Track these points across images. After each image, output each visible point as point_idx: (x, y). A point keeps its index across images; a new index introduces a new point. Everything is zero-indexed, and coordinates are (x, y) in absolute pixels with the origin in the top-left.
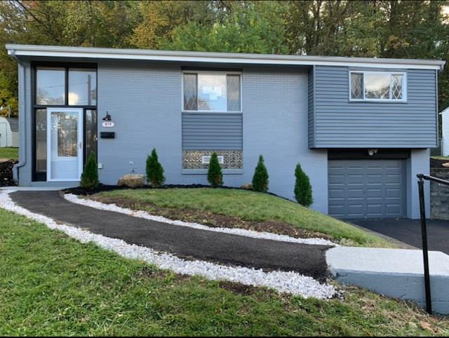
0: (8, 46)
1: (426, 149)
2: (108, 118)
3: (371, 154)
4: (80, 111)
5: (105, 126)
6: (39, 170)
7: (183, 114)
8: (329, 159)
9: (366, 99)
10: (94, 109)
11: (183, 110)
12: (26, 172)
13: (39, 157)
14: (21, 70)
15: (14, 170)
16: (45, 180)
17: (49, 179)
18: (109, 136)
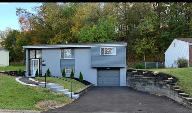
0: (23, 47)
1: (124, 67)
2: (44, 61)
3: (108, 69)
4: (38, 60)
5: (43, 63)
6: (30, 73)
7: (61, 60)
8: (97, 70)
9: (104, 55)
10: (41, 59)
11: (61, 59)
12: (27, 73)
13: (30, 70)
14: (26, 51)
15: (25, 73)
16: (31, 75)
17: (32, 75)
18: (44, 65)
